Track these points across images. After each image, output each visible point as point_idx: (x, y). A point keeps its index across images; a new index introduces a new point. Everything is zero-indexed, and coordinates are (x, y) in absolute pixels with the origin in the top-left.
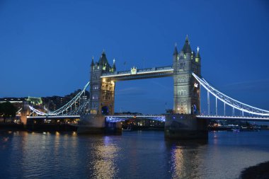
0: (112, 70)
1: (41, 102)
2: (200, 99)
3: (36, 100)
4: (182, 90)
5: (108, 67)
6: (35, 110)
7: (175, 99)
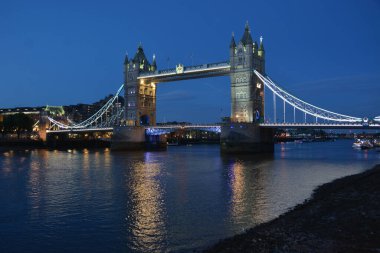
0: (152, 68)
1: (63, 112)
2: (264, 104)
3: (57, 110)
4: (242, 92)
5: (147, 65)
6: (56, 122)
7: (232, 104)
